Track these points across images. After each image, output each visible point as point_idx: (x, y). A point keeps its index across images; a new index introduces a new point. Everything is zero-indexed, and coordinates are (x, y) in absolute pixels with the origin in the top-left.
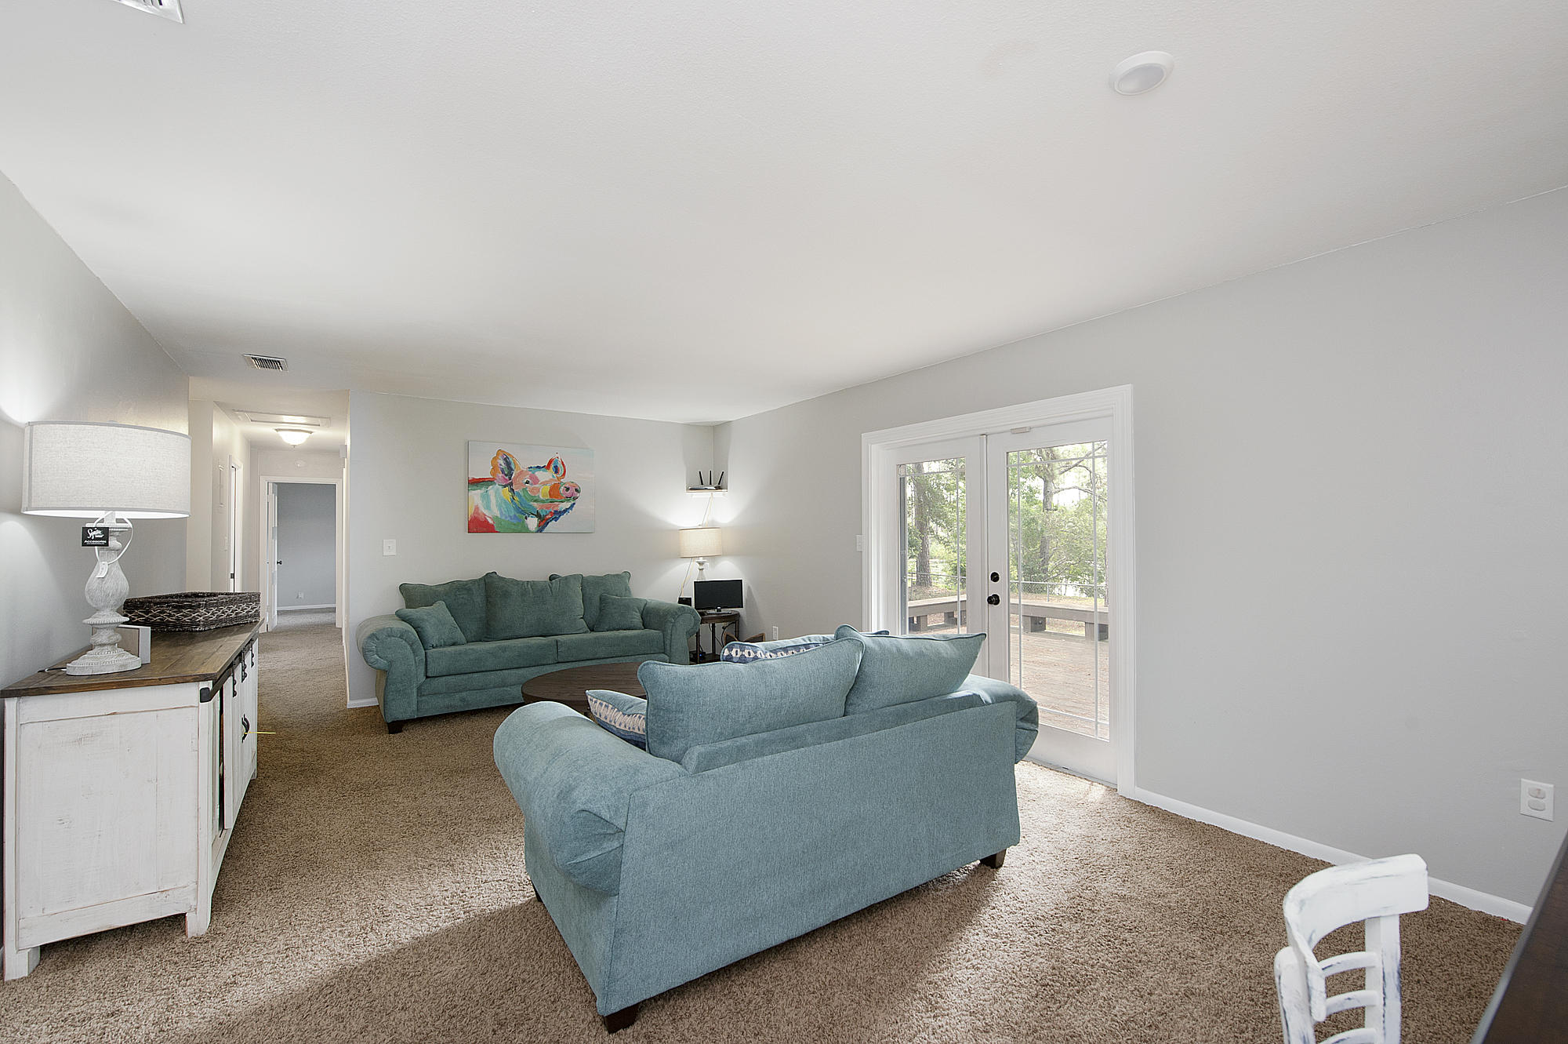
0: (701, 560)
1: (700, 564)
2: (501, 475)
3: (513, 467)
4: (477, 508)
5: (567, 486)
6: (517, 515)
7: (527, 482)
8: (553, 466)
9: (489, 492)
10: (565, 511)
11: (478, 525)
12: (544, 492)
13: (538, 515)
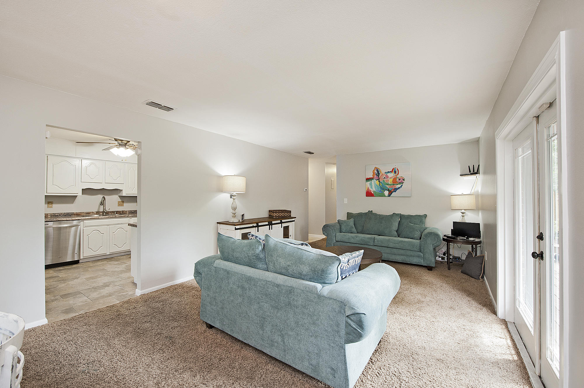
2: (376, 176)
3: (380, 173)
4: (368, 188)
5: (399, 178)
6: (381, 190)
7: (385, 178)
8: (394, 171)
9: (372, 182)
10: (399, 188)
11: (369, 194)
12: (390, 181)
13: (388, 190)
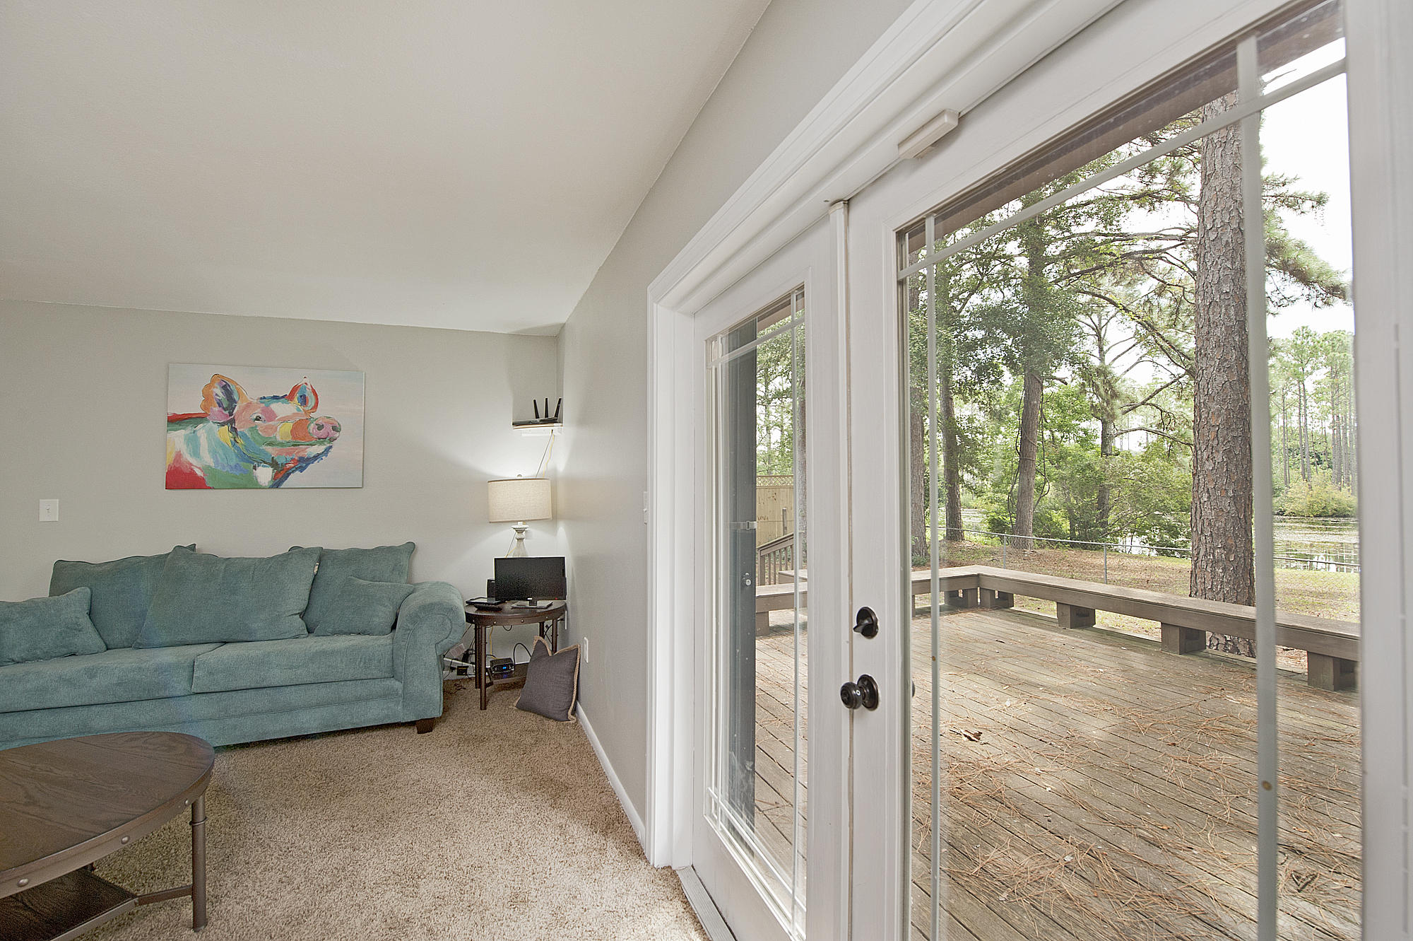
0: (520, 525)
1: (519, 531)
2: (216, 409)
3: (236, 397)
4: (179, 455)
5: (320, 422)
6: (241, 463)
7: (258, 419)
8: (299, 395)
9: (198, 434)
10: (316, 457)
11: (180, 478)
12: (283, 432)
13: (274, 464)
